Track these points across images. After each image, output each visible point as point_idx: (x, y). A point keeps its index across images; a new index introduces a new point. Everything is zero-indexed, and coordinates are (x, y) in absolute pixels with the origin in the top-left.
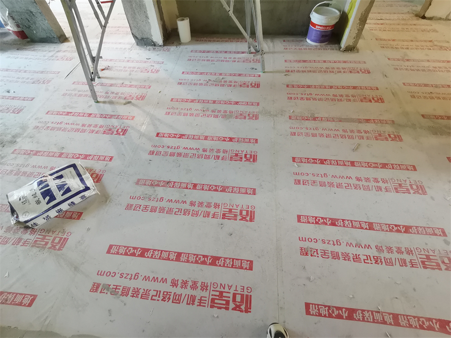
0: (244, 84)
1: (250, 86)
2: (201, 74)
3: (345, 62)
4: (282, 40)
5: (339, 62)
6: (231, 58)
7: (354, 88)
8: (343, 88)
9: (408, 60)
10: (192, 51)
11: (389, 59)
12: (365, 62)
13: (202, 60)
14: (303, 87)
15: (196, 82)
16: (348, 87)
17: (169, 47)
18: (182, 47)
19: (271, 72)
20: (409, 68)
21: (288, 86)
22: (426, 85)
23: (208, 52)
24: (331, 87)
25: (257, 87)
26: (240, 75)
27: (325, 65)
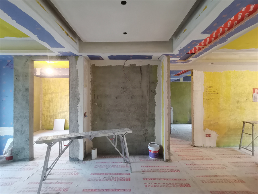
0: (123, 179)
1: (125, 180)
2: (101, 174)
3: (167, 167)
4: (138, 157)
5: (165, 167)
6: (116, 165)
7: (175, 180)
8: (170, 179)
9: (195, 165)
10: (97, 163)
11: (186, 165)
12: (176, 167)
13: (102, 167)
14: (152, 180)
15: (97, 179)
16: (172, 179)
17: (85, 161)
18: (92, 161)
19: (135, 172)
20: (197, 168)
21: (144, 179)
22: (207, 176)
23: (105, 163)
24: (165, 179)
25: (129, 180)
26: (120, 174)
27: (159, 168)
